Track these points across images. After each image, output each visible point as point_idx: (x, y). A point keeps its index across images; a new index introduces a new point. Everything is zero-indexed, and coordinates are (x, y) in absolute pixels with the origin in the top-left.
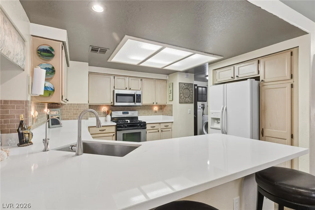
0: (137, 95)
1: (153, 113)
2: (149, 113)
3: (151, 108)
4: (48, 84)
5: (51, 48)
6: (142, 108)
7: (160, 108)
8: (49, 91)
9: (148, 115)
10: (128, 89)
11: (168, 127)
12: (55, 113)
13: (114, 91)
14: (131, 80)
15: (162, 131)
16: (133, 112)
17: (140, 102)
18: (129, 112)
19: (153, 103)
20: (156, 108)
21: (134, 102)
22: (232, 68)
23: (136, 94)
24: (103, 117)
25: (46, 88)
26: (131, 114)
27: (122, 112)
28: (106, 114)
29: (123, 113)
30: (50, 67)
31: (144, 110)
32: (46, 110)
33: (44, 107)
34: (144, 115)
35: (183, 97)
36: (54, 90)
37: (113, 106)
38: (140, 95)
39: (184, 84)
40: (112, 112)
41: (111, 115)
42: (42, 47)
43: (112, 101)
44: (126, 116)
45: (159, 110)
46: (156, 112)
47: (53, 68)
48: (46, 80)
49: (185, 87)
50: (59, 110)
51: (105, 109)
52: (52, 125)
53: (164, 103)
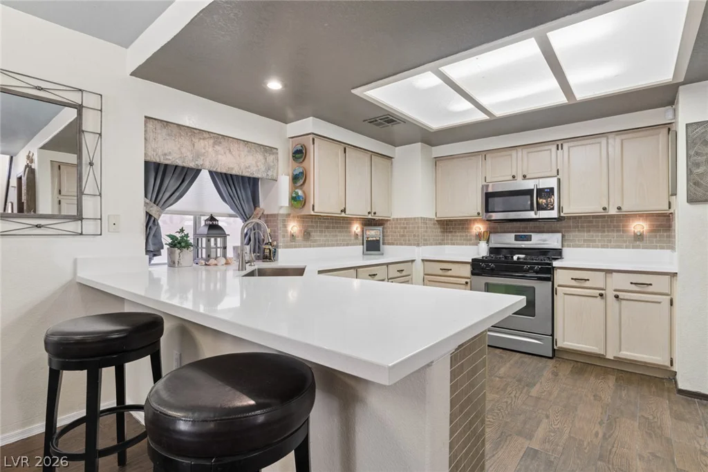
0: (541, 190)
1: (625, 242)
2: (610, 241)
3: (618, 226)
6: (582, 227)
7: (660, 226)
9: (603, 247)
10: (518, 177)
11: (650, 289)
12: (373, 233)
13: (483, 188)
14: (529, 153)
15: (617, 297)
17: (553, 209)
18: (534, 235)
19: (605, 209)
20: (639, 226)
21: (532, 208)
23: (537, 189)
26: (537, 241)
27: (514, 235)
28: (479, 237)
29: (517, 238)
31: (589, 231)
34: (588, 246)
36: (304, 200)
38: (551, 189)
40: (491, 235)
41: (488, 241)
43: (480, 210)
44: (523, 246)
45: (652, 231)
46: (639, 237)
50: (380, 228)
51: (479, 228)
52: (367, 250)
53: (662, 206)
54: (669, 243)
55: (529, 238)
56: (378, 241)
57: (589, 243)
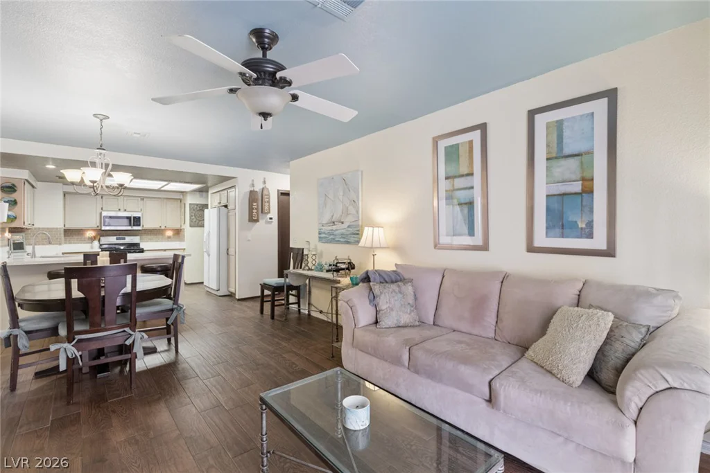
0: (134, 218)
1: (164, 239)
2: (159, 239)
3: (162, 233)
4: (10, 213)
5: (14, 185)
8: (11, 219)
9: (157, 242)
10: (122, 210)
12: (18, 238)
13: (101, 214)
14: (127, 199)
16: (132, 237)
17: (140, 225)
18: (127, 238)
19: (160, 227)
20: (169, 233)
21: (130, 225)
22: (218, 194)
24: (89, 243)
25: (8, 216)
26: (128, 240)
27: (115, 237)
28: (93, 239)
29: (117, 239)
30: (13, 200)
31: (150, 235)
32: (7, 235)
33: (5, 232)
34: (150, 242)
35: (195, 220)
36: (16, 218)
37: (101, 230)
38: (139, 218)
39: (197, 205)
40: (101, 238)
41: (99, 241)
42: (4, 185)
43: (98, 224)
44: (121, 242)
45: (173, 235)
46: (169, 237)
47: (15, 200)
48: (9, 210)
49: (198, 208)
50: (23, 234)
51: (90, 234)
52: (14, 249)
53: (178, 227)
54: (182, 240)
55: (124, 239)
56: (22, 243)
57: (151, 240)
